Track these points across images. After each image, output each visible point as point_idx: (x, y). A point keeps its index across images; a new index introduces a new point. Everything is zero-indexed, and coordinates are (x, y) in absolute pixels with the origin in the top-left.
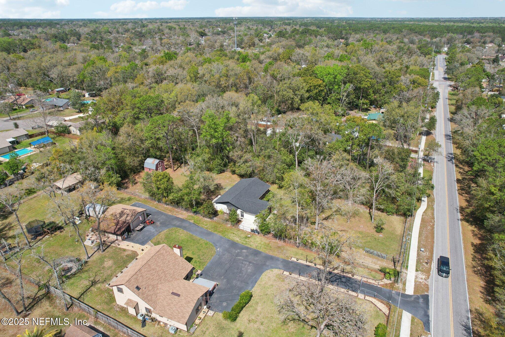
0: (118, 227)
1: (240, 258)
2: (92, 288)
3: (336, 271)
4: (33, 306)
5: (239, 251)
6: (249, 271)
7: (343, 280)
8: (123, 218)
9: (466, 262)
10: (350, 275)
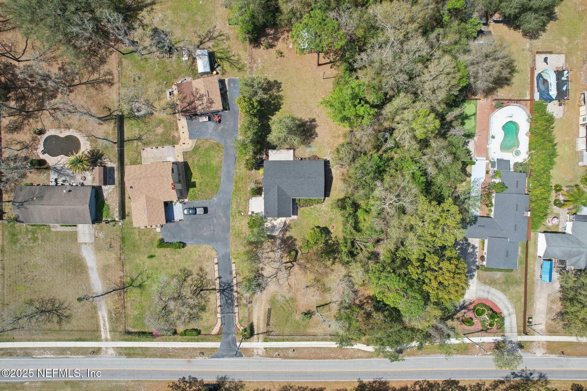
0: (188, 108)
1: (215, 221)
2: (136, 141)
3: (235, 294)
4: (107, 120)
5: (222, 215)
6: (205, 234)
7: (229, 301)
8: (198, 103)
9: (294, 382)
10: (236, 304)
